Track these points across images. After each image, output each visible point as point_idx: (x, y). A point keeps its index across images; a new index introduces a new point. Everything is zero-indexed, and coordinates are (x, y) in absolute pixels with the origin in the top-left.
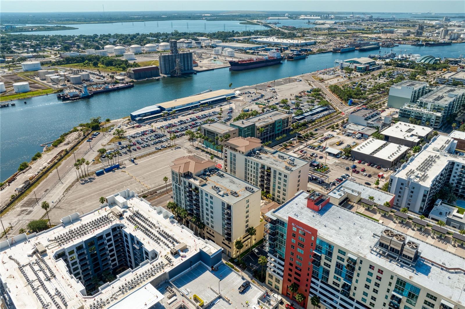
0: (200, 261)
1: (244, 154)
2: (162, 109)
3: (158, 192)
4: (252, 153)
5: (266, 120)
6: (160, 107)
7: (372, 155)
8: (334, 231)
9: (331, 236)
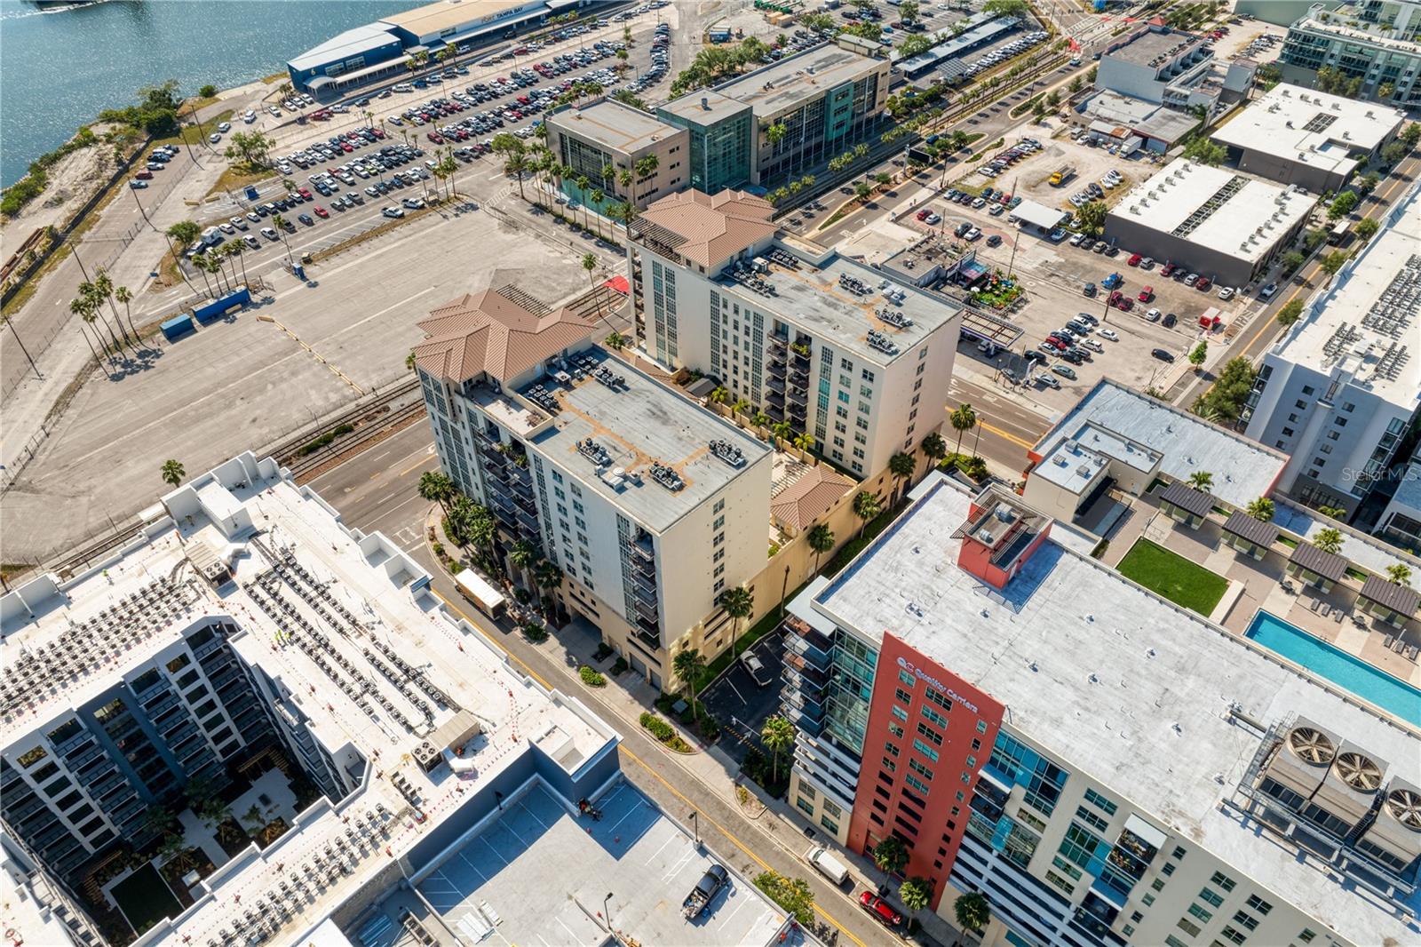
0: (536, 775)
1: (707, 273)
2: (406, 39)
3: (394, 406)
4: (736, 269)
5: (792, 90)
6: (397, 31)
7: (1181, 236)
8: (1070, 694)
9: (1057, 722)
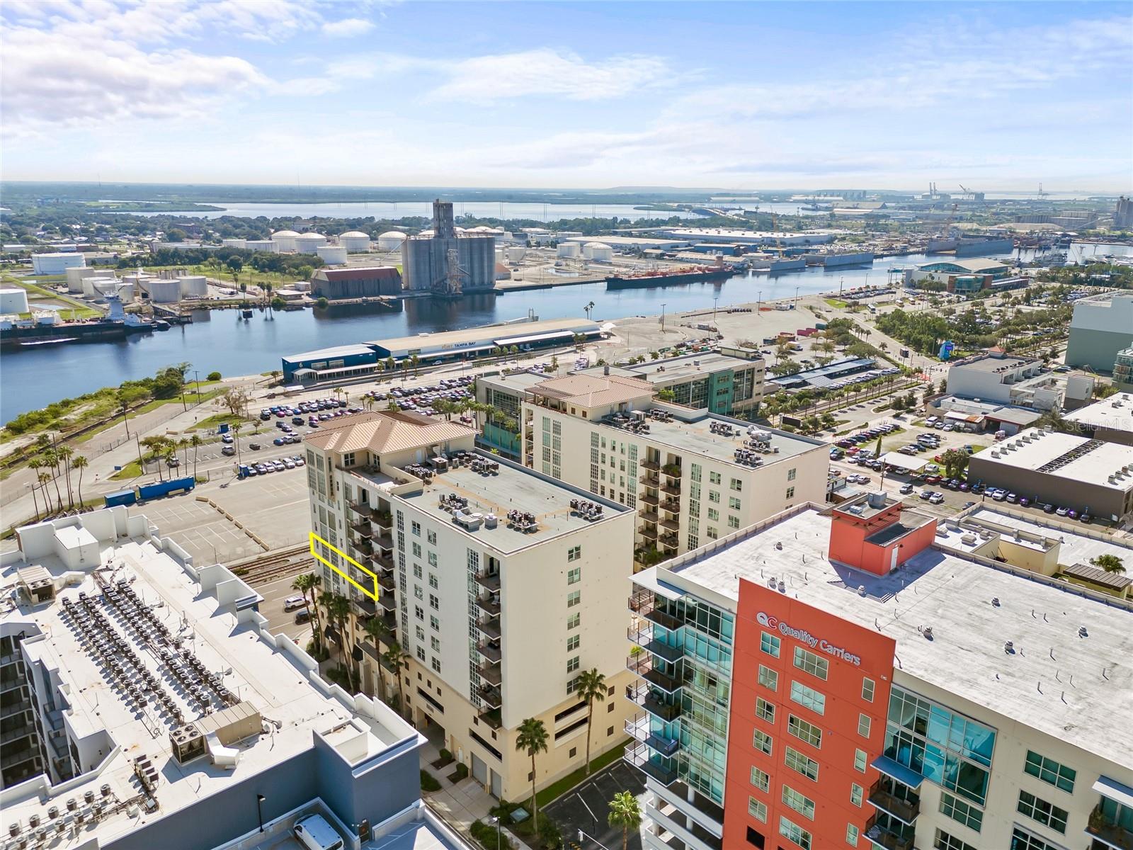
0: (318, 799)
1: (589, 417)
2: (380, 352)
4: (615, 415)
5: (680, 372)
6: (375, 347)
7: (1047, 472)
